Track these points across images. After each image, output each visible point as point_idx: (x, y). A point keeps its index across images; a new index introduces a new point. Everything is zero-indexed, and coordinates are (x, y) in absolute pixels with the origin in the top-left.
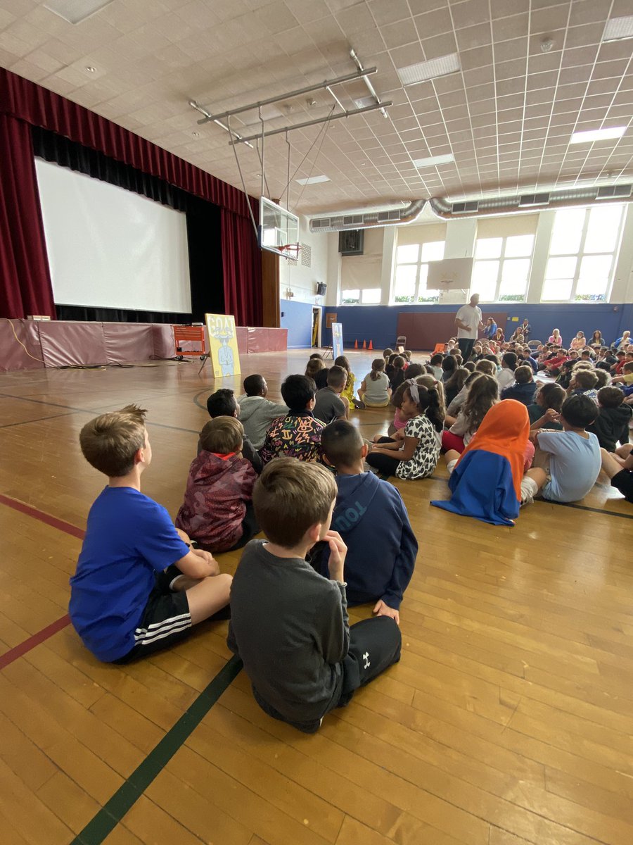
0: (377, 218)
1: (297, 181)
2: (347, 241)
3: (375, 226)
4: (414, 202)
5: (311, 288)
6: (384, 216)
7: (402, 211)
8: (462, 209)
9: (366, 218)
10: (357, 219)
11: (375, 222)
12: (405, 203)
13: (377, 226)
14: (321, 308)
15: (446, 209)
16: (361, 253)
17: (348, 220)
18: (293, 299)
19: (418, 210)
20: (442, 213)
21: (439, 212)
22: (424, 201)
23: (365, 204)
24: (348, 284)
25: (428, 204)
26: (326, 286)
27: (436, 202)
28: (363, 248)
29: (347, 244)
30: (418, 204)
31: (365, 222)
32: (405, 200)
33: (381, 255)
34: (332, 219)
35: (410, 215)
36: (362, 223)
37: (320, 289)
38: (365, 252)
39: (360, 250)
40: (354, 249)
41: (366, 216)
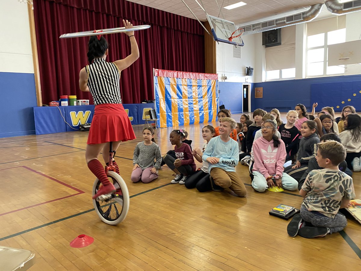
0: (285, 21)
1: (225, 8)
2: (269, 37)
3: (285, 26)
4: (313, 6)
5: (241, 72)
6: (290, 19)
7: (303, 13)
8: (351, 6)
9: (277, 22)
10: (271, 23)
11: (284, 24)
12: (306, 8)
13: (286, 26)
14: (250, 84)
15: (338, 8)
16: (280, 44)
17: (265, 24)
18: (226, 81)
19: (317, 11)
20: (336, 11)
21: (333, 10)
22: (321, 5)
23: (276, 12)
24: (271, 67)
25: (324, 6)
26: (252, 69)
27: (330, 3)
28: (280, 41)
29: (269, 39)
30: (316, 7)
31: (277, 24)
32: (306, 6)
33: (294, 44)
34: (253, 26)
35: (310, 15)
36: (275, 25)
37: (249, 72)
38: (282, 43)
39: (279, 42)
40: (274, 42)
41: (277, 20)
